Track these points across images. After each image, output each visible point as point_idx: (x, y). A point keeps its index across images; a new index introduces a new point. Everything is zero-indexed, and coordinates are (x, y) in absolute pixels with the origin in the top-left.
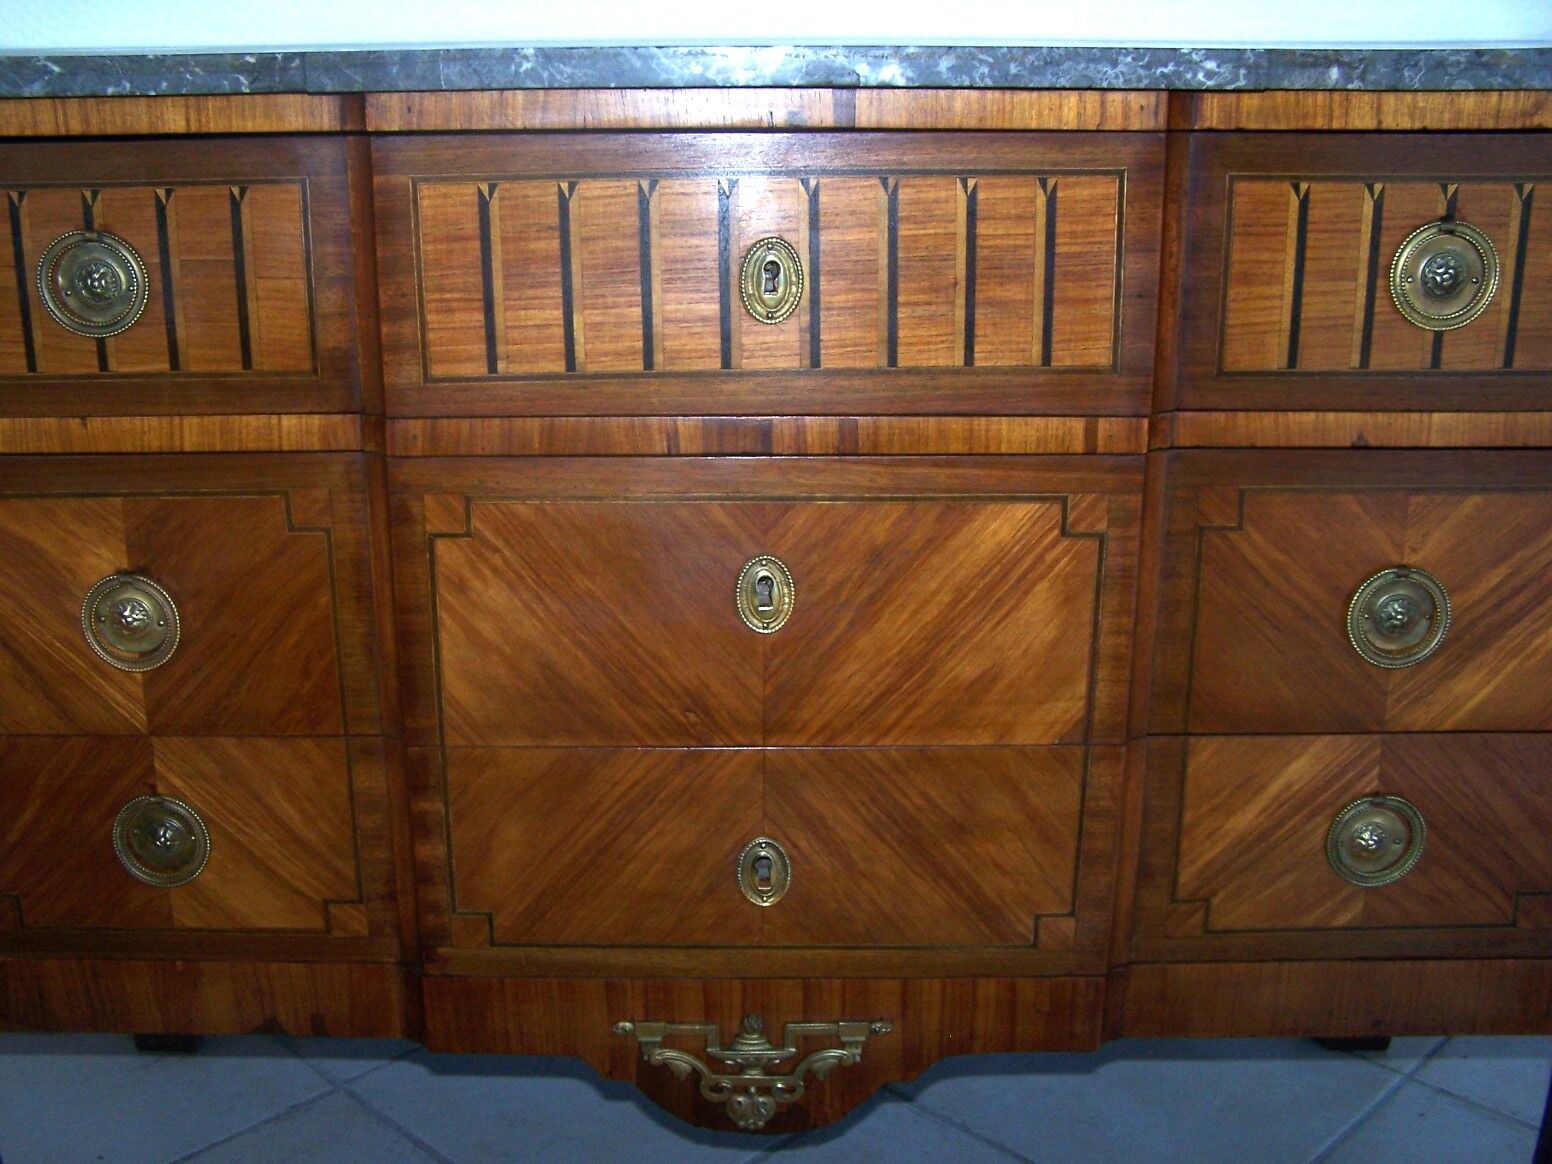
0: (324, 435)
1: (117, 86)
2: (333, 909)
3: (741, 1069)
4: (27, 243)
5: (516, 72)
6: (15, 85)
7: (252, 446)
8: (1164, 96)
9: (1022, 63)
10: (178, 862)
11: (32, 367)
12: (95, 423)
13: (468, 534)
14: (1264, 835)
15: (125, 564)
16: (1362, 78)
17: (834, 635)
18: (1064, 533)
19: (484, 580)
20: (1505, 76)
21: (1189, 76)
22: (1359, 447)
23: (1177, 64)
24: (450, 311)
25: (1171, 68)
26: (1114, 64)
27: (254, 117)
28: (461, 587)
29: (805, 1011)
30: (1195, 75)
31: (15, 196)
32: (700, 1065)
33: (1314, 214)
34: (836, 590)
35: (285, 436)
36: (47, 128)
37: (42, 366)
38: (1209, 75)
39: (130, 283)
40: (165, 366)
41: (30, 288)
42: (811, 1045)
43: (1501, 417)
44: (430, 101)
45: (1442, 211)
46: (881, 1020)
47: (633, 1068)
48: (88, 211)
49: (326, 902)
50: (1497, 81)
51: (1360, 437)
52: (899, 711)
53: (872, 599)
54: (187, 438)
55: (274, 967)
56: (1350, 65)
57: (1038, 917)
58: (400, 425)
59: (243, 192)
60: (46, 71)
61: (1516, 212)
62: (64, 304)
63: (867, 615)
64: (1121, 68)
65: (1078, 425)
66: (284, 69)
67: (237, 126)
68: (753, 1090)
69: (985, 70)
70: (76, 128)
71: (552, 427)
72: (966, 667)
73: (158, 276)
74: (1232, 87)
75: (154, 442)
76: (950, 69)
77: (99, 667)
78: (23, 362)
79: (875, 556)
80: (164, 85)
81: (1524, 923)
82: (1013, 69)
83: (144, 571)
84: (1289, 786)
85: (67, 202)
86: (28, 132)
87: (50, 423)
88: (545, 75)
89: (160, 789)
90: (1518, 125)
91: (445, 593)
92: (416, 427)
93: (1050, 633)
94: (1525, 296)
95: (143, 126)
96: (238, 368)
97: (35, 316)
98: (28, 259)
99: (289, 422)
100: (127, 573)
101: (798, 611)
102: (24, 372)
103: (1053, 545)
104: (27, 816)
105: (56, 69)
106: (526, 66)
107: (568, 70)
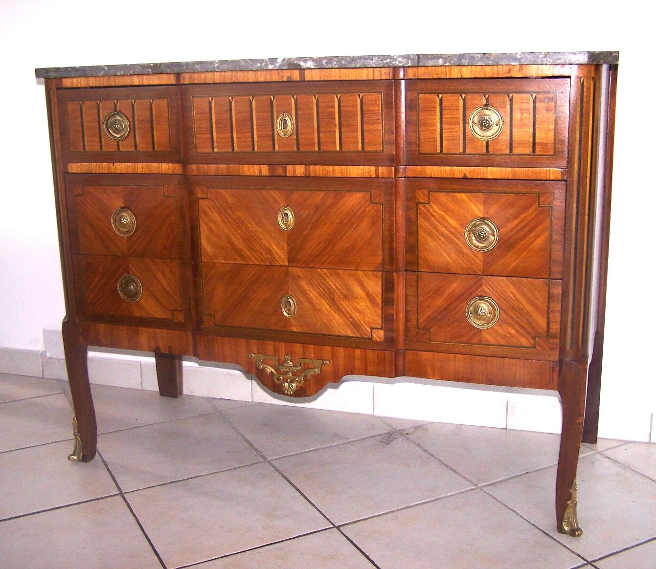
0: (173, 169)
1: (121, 72)
2: (175, 313)
3: (286, 373)
4: (101, 115)
5: (214, 67)
6: (97, 73)
7: (155, 172)
8: (391, 69)
9: (345, 61)
10: (134, 295)
11: (101, 149)
12: (117, 165)
13: (207, 198)
14: (446, 308)
15: (123, 206)
16: (450, 62)
17: (306, 233)
18: (371, 203)
19: (212, 212)
20: (492, 61)
21: (394, 63)
22: (465, 178)
23: (390, 59)
24: (202, 134)
25: (388, 61)
26: (372, 60)
27: (155, 81)
28: (206, 214)
29: (304, 355)
30: (396, 62)
31: (98, 102)
32: (273, 370)
33: (444, 104)
34: (306, 217)
35: (163, 169)
36: (106, 84)
37: (104, 149)
38: (400, 62)
39: (125, 127)
40: (133, 149)
41: (101, 127)
42: (306, 368)
43: (510, 169)
44: (196, 75)
45: (484, 102)
46: (326, 360)
47: (254, 369)
48: (115, 105)
49: (173, 310)
50: (491, 63)
51: (465, 174)
52: (326, 257)
53: (316, 222)
54: (139, 170)
55: (158, 330)
56: (445, 58)
57: (372, 329)
58: (190, 166)
59: (153, 101)
60: (104, 69)
61: (508, 103)
62: (109, 131)
63: (316, 226)
64: (374, 61)
65: (373, 169)
66: (160, 67)
67: (151, 83)
68: (289, 380)
69: (335, 63)
70: (113, 84)
71: (228, 167)
72: (344, 244)
73: (132, 124)
74: (407, 65)
75: (130, 171)
76: (326, 63)
77: (115, 234)
78: (99, 148)
79: (317, 208)
80: (131, 72)
81: (538, 347)
82: (343, 62)
83: (127, 208)
84: (452, 292)
85: (110, 104)
86: (102, 85)
87: (105, 165)
88: (221, 67)
89: (130, 273)
90: (505, 76)
91: (202, 215)
92: (194, 166)
93: (369, 234)
94: (514, 130)
95: (129, 83)
96: (151, 150)
97: (102, 135)
98: (101, 120)
99: (164, 165)
100: (123, 208)
101: (295, 224)
102: (99, 150)
103: (369, 206)
104: (97, 279)
105: (106, 68)
106: (216, 65)
107: (226, 66)
